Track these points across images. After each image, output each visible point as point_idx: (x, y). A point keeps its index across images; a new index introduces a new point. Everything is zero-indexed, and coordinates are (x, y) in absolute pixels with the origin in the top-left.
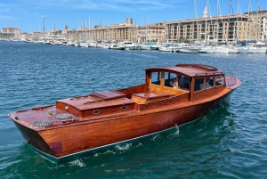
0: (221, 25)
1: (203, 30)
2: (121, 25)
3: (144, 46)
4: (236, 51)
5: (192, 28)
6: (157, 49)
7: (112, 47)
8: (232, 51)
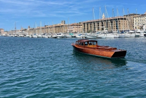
0: (112, 22)
1: (103, 25)
2: (58, 25)
3: (68, 35)
4: (118, 36)
5: (96, 24)
6: (75, 37)
7: (50, 37)
8: (115, 36)
